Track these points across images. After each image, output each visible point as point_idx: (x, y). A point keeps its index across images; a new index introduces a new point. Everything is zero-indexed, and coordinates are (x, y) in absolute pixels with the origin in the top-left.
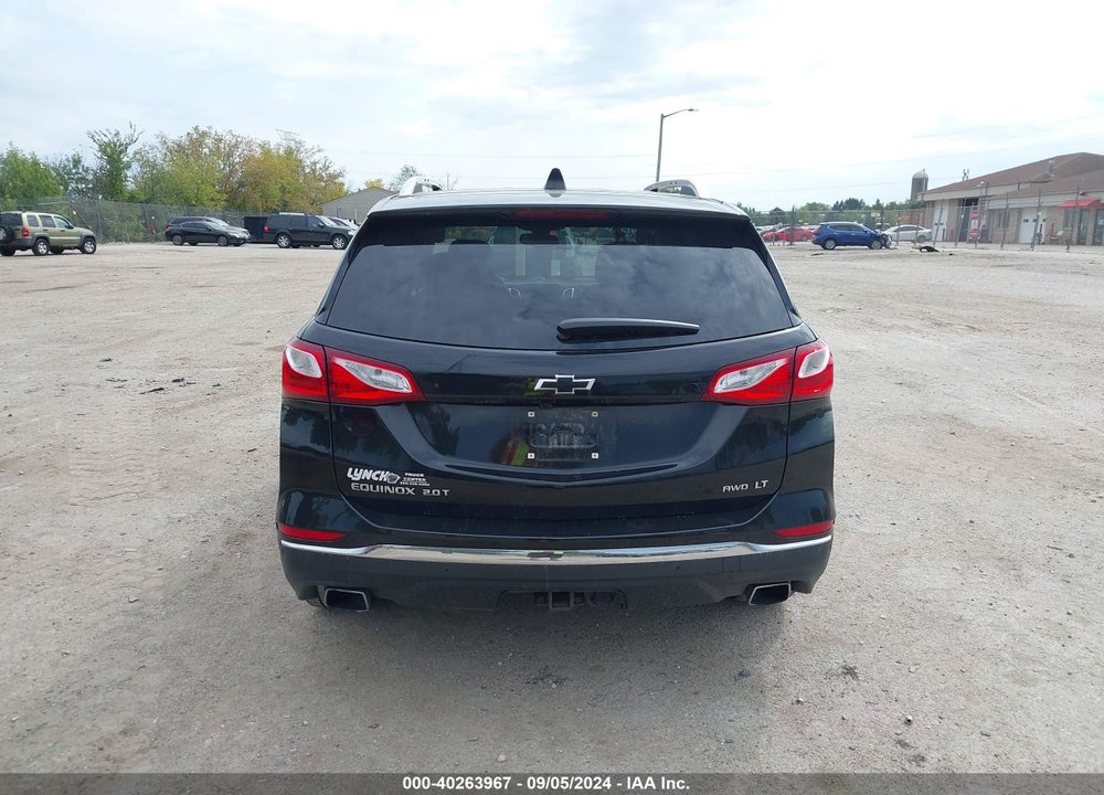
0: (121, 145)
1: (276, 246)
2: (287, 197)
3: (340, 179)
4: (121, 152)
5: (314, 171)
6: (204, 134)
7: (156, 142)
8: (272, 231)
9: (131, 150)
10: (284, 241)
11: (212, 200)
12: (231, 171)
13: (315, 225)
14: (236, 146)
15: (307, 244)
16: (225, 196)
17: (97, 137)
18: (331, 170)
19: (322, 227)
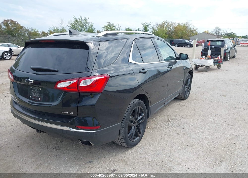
0: (147, 25)
1: (175, 46)
2: (182, 35)
3: (196, 31)
4: (147, 27)
5: (190, 29)
6: (165, 22)
7: (156, 24)
8: (174, 43)
9: (149, 27)
10: (176, 45)
11: (165, 36)
12: (170, 30)
13: (184, 42)
14: (172, 24)
15: (182, 46)
16: (168, 35)
17: (143, 24)
18: (194, 29)
19: (185, 42)
